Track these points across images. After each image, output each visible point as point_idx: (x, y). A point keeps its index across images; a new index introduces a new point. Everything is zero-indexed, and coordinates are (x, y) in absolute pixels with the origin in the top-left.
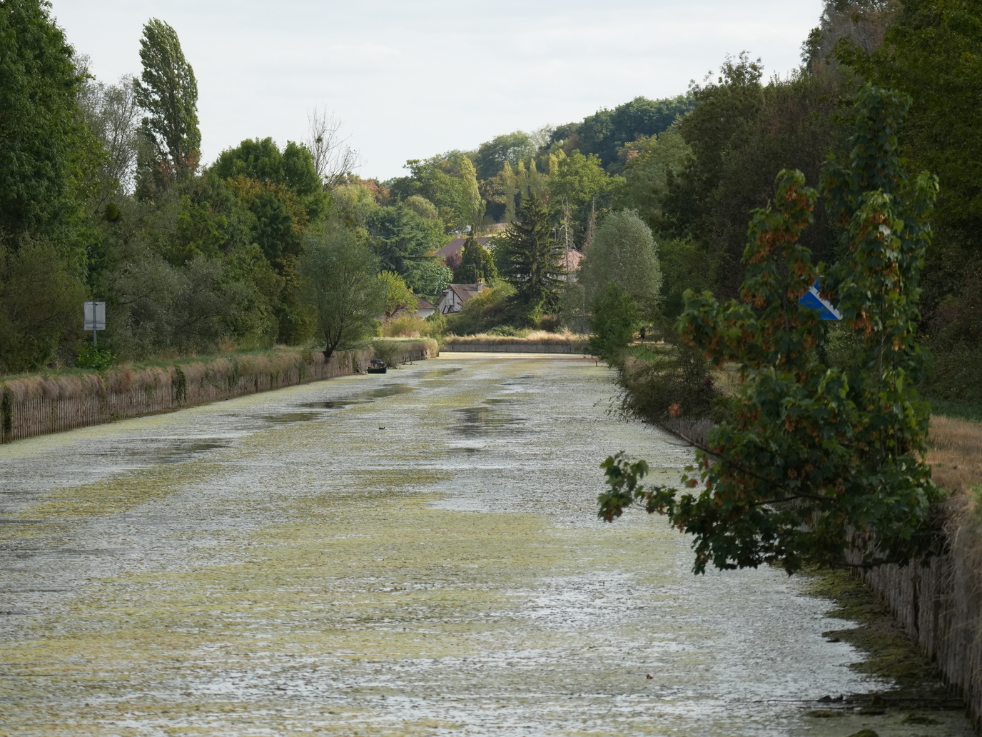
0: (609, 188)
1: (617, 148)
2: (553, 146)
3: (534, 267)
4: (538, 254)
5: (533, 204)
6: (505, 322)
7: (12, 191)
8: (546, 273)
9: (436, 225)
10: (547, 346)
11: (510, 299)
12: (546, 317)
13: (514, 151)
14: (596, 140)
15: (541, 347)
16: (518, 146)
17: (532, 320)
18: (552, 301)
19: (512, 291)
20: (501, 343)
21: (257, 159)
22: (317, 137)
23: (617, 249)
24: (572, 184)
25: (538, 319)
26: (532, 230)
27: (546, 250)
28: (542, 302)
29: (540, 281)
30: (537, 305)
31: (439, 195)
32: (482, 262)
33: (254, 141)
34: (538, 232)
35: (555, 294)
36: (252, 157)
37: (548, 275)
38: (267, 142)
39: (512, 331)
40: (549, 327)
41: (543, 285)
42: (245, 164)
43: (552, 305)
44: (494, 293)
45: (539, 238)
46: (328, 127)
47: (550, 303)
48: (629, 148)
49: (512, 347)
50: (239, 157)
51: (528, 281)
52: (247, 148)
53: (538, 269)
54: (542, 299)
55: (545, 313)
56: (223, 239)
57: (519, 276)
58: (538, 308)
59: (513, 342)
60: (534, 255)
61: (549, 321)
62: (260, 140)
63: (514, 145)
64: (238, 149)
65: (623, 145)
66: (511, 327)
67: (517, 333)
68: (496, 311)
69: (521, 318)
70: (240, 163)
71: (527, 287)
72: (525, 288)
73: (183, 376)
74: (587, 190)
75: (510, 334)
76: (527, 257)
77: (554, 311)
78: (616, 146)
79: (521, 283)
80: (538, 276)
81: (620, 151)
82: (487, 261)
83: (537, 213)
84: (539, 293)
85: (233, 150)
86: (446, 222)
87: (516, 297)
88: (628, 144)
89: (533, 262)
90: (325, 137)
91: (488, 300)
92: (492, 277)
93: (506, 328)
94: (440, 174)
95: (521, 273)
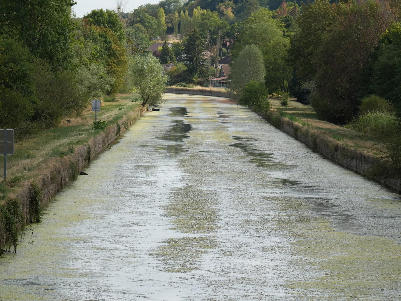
0: (222, 26)
1: (216, 5)
2: (189, 3)
3: (195, 59)
4: (196, 53)
5: (195, 33)
6: (182, 81)
7: (48, 48)
8: (199, 61)
9: (146, 37)
10: (202, 93)
11: (184, 72)
12: (199, 79)
13: (174, 5)
14: (207, 2)
15: (199, 92)
16: (175, 3)
17: (193, 80)
18: (202, 73)
19: (185, 68)
20: (182, 90)
21: (98, 17)
22: (118, 7)
23: (248, 61)
24: (207, 24)
25: (196, 80)
26: (194, 44)
27: (200, 52)
28: (197, 73)
29: (197, 65)
30: (195, 74)
31: (147, 24)
32: (169, 54)
33: (97, 10)
34: (197, 45)
35: (203, 70)
36: (96, 17)
37: (200, 62)
38: (101, 10)
39: (185, 84)
40: (200, 84)
41: (198, 66)
42: (93, 20)
43: (201, 75)
44: (178, 69)
45: (197, 47)
46: (123, 3)
47: (201, 73)
48: (221, 5)
49: (187, 92)
50: (91, 17)
51: (192, 65)
52: (94, 13)
53: (196, 59)
54: (197, 72)
55: (198, 78)
56: (97, 55)
57: (188, 62)
58: (196, 76)
59: (187, 90)
60: (195, 54)
61: (201, 81)
62: (99, 10)
63: (173, 2)
64: (91, 14)
65: (218, 4)
66: (185, 83)
67: (187, 85)
68: (179, 76)
69: (189, 79)
70: (91, 19)
71: (192, 67)
72: (191, 67)
73: (119, 126)
74: (213, 27)
75: (184, 86)
76: (192, 55)
77: (202, 77)
78: (216, 4)
79: (189, 65)
80: (196, 62)
81: (217, 7)
82: (172, 54)
83: (196, 37)
84: (196, 70)
85: (89, 14)
86: (150, 35)
87: (187, 71)
88: (220, 4)
89: (194, 57)
90: (122, 7)
91: (175, 71)
92: (173, 61)
93: (183, 83)
94: (147, 15)
95: (189, 61)
